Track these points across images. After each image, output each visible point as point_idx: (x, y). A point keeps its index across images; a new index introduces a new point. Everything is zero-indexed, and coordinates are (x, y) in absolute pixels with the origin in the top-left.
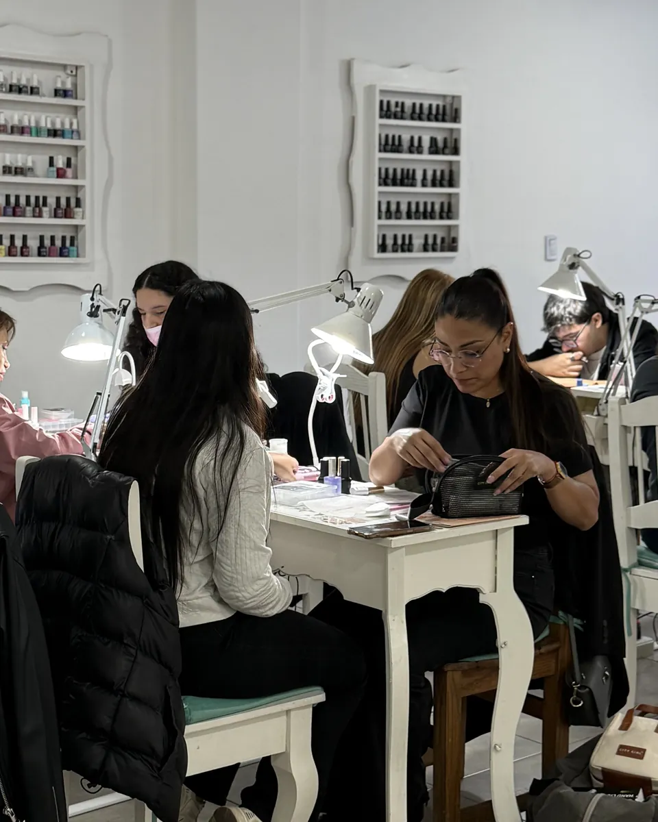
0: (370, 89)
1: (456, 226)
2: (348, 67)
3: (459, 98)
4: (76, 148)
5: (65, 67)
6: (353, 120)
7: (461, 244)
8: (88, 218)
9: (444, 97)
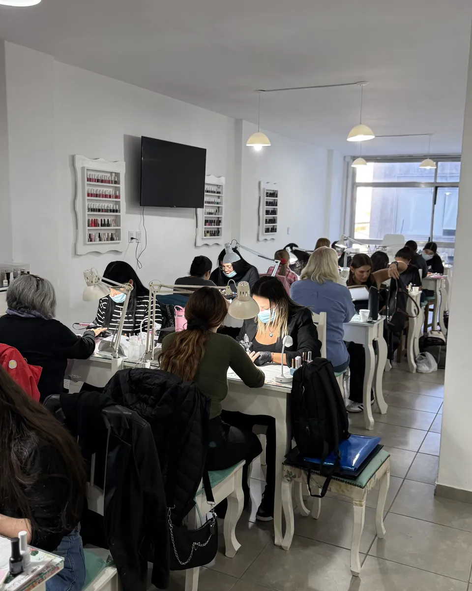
0: (264, 189)
1: (276, 226)
2: (260, 183)
3: (277, 191)
4: (219, 207)
5: (217, 185)
6: (260, 197)
7: (278, 230)
8: (223, 226)
9: (273, 191)
